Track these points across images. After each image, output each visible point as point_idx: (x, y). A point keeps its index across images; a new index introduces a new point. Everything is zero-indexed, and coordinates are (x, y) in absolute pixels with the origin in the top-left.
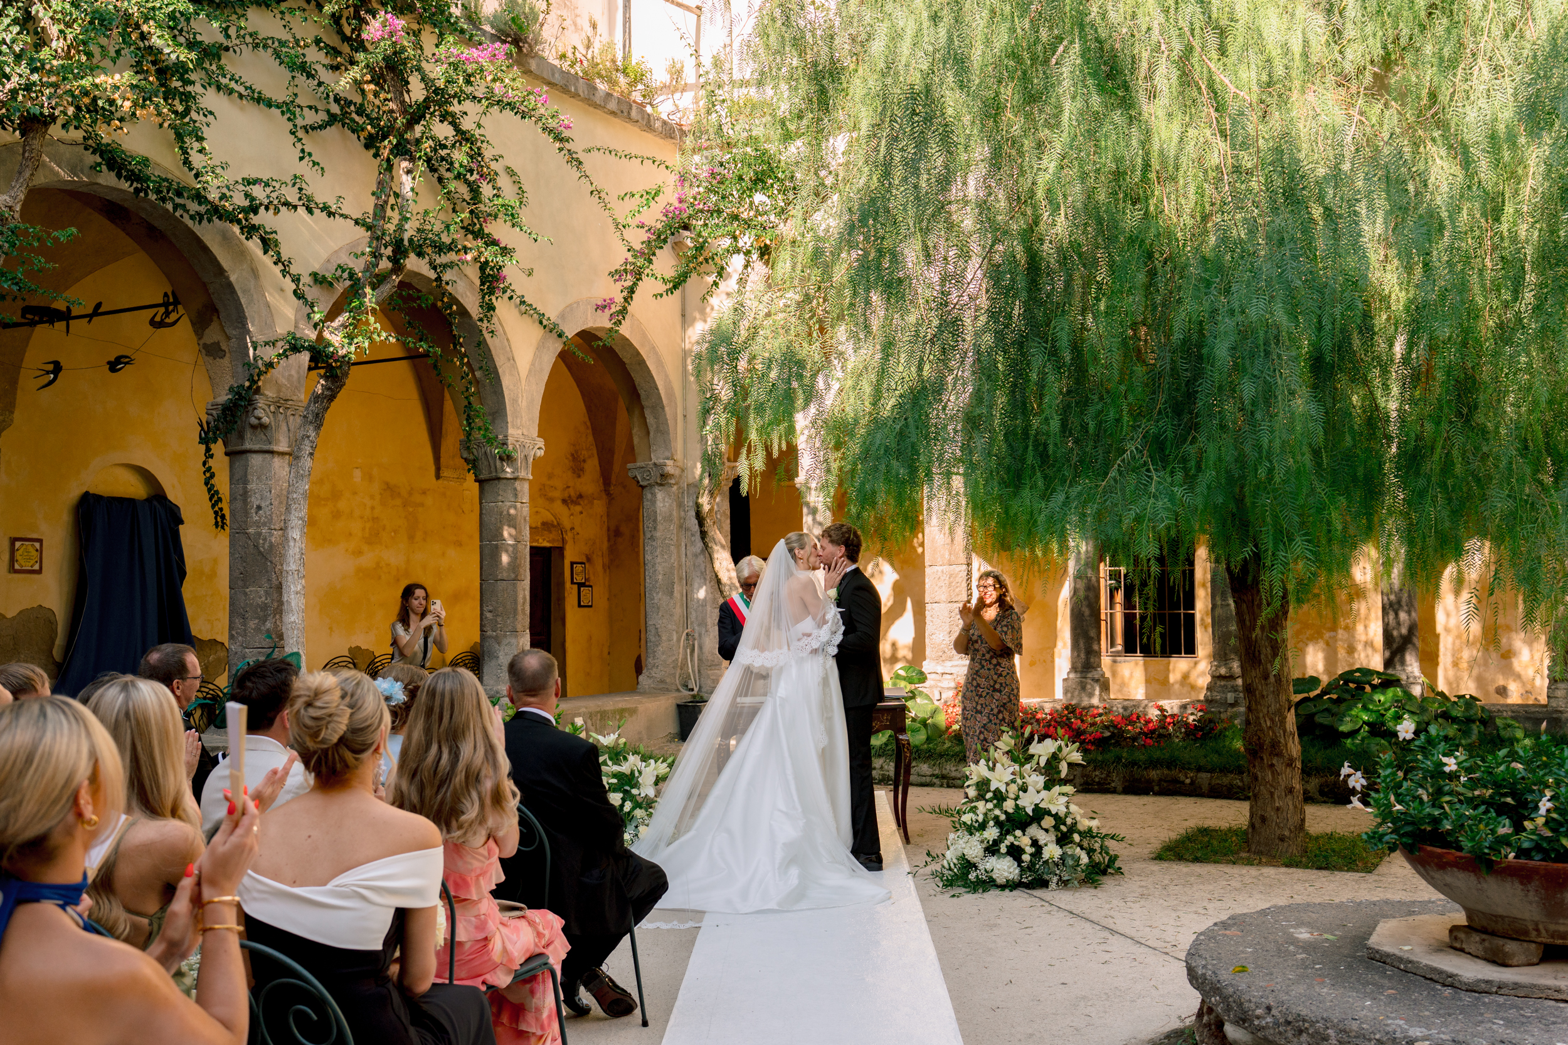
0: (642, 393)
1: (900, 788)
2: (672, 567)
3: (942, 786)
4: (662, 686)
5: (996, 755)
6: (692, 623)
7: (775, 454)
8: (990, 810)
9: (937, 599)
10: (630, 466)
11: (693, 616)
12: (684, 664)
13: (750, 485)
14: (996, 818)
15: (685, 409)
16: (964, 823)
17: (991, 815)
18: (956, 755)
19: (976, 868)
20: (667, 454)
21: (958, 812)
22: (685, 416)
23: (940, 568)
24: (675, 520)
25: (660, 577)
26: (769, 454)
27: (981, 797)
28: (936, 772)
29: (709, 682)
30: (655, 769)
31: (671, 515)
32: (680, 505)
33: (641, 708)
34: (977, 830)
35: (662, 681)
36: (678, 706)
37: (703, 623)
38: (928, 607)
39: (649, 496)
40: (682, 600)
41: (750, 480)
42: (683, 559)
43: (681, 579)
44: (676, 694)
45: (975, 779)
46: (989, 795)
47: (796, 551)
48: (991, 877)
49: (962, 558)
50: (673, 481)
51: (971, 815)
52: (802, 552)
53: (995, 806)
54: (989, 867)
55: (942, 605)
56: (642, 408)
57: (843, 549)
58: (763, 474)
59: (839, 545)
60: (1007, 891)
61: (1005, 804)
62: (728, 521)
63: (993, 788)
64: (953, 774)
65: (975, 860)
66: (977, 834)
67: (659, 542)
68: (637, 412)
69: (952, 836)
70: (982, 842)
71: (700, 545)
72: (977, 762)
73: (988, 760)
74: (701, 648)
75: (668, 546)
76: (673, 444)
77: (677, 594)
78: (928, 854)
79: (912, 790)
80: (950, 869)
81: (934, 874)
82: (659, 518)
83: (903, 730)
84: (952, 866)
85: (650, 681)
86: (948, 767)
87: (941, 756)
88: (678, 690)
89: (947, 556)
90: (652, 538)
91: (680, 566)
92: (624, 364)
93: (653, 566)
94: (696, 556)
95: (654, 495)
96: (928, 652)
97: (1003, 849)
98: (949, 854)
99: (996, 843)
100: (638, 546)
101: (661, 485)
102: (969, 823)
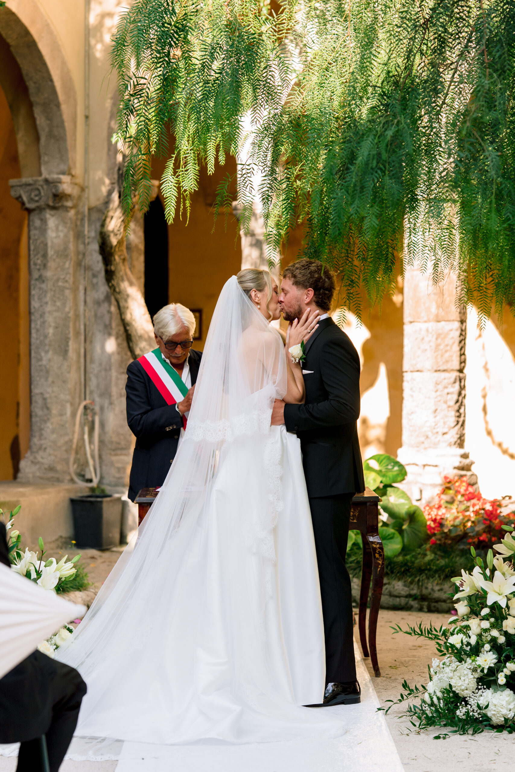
0: (31, 85)
1: (368, 612)
2: (66, 318)
3: (421, 610)
4: (50, 474)
5: (495, 562)
6: (91, 392)
7: (211, 169)
8: (486, 630)
9: (419, 367)
10: (13, 182)
11: (93, 383)
12: (81, 447)
13: (177, 210)
14: (494, 640)
15: (87, 107)
16: (452, 646)
17: (487, 637)
18: (440, 570)
19: (467, 703)
20: (63, 167)
21: (444, 634)
22: (87, 117)
23: (424, 326)
24: (72, 255)
25: (51, 331)
26: (203, 170)
27: (474, 612)
28: (414, 592)
29: (113, 471)
30: (57, 570)
31: (66, 248)
32: (79, 236)
33: (24, 501)
34: (469, 656)
35: (51, 469)
36: (73, 502)
37: (106, 393)
38: (407, 377)
39: (38, 223)
40: (78, 362)
41: (178, 202)
42: (82, 308)
43: (77, 334)
44: (70, 486)
45: (467, 591)
46: (485, 611)
47: (253, 294)
48: (485, 715)
49: (454, 312)
50: (69, 204)
51: (461, 636)
52: (259, 295)
53: (493, 626)
54: (483, 702)
55: (426, 375)
56: (30, 105)
57: (311, 293)
58: (194, 196)
59: (306, 287)
60: (505, 733)
61: (505, 623)
62: (142, 258)
63: (490, 602)
64: (437, 595)
65: (465, 693)
66: (469, 660)
67: (50, 284)
68: (23, 111)
69: (436, 662)
70: (475, 670)
71: (103, 289)
72: (470, 570)
73: (484, 567)
74: (102, 425)
75: (62, 289)
76: (70, 154)
77: (72, 354)
78: (405, 685)
79: (383, 616)
80: (432, 704)
81: (411, 711)
82: (51, 252)
83: (374, 530)
84: (435, 700)
85: (35, 468)
86: (430, 586)
87: (421, 571)
88: (72, 481)
89: (434, 310)
90: (41, 279)
91: (77, 316)
92: (7, 46)
93: (42, 316)
94: (98, 303)
95: (44, 221)
96: (406, 436)
97: (502, 680)
98: (431, 687)
99: (493, 671)
100: (17, 289)
101: (54, 208)
102: (458, 646)
